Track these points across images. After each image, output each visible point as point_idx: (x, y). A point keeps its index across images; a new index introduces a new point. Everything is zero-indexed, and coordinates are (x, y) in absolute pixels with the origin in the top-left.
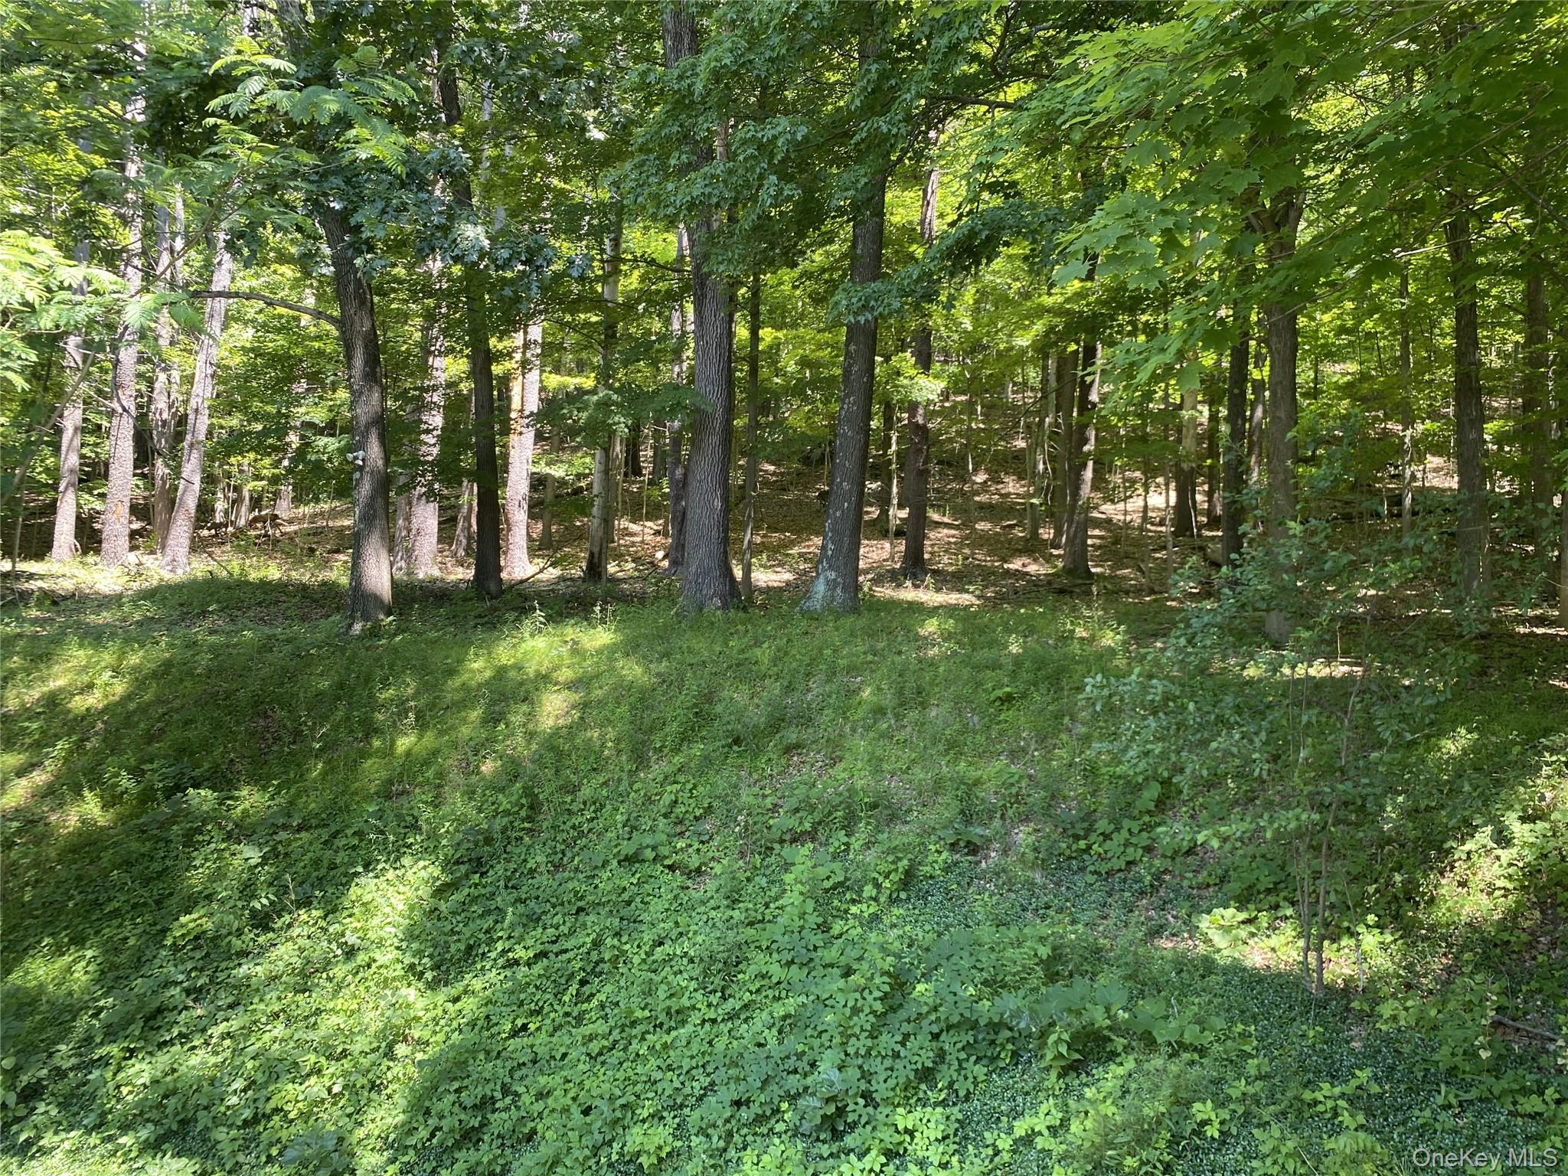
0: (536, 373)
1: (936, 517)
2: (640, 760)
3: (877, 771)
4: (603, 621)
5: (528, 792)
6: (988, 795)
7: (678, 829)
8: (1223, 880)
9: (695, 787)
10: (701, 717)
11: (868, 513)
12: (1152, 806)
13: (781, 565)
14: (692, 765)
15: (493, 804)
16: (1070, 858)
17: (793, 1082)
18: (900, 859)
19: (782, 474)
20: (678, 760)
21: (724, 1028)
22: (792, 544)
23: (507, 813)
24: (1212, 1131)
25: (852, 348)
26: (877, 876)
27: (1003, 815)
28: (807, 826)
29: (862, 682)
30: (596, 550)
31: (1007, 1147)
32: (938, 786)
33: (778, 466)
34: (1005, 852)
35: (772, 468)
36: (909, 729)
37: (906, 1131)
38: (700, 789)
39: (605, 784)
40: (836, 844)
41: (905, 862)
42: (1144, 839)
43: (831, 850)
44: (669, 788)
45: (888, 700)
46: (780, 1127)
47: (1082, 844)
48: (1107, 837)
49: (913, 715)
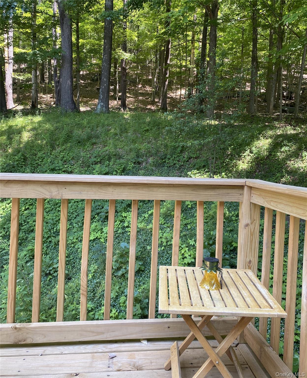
0: (12, 47)
1: (128, 95)
2: (53, 148)
3: (116, 148)
4: (39, 115)
5: (23, 155)
6: (143, 151)
7: (65, 163)
8: (194, 166)
9: (68, 153)
10: (69, 137)
11: (111, 94)
12: (179, 152)
13: (87, 106)
14: (67, 148)
15: (13, 159)
16: (161, 164)
17: (98, 211)
18: (122, 166)
19: (86, 83)
20: (64, 147)
21: (80, 203)
22: (90, 101)
23: (17, 161)
24: (190, 206)
25: (106, 41)
26: (116, 169)
27: (146, 156)
28: (99, 160)
29: (111, 128)
30: (34, 101)
31: (147, 216)
32: (131, 150)
33: (85, 81)
34: (147, 163)
35: (83, 82)
36: (123, 138)
37: (125, 217)
38: (70, 154)
39: (44, 153)
40: (106, 164)
41: (123, 166)
42: (178, 159)
43: (105, 165)
44: (61, 154)
45: (118, 131)
46: (95, 220)
47: (164, 160)
48: (169, 159)
49: (124, 135)
